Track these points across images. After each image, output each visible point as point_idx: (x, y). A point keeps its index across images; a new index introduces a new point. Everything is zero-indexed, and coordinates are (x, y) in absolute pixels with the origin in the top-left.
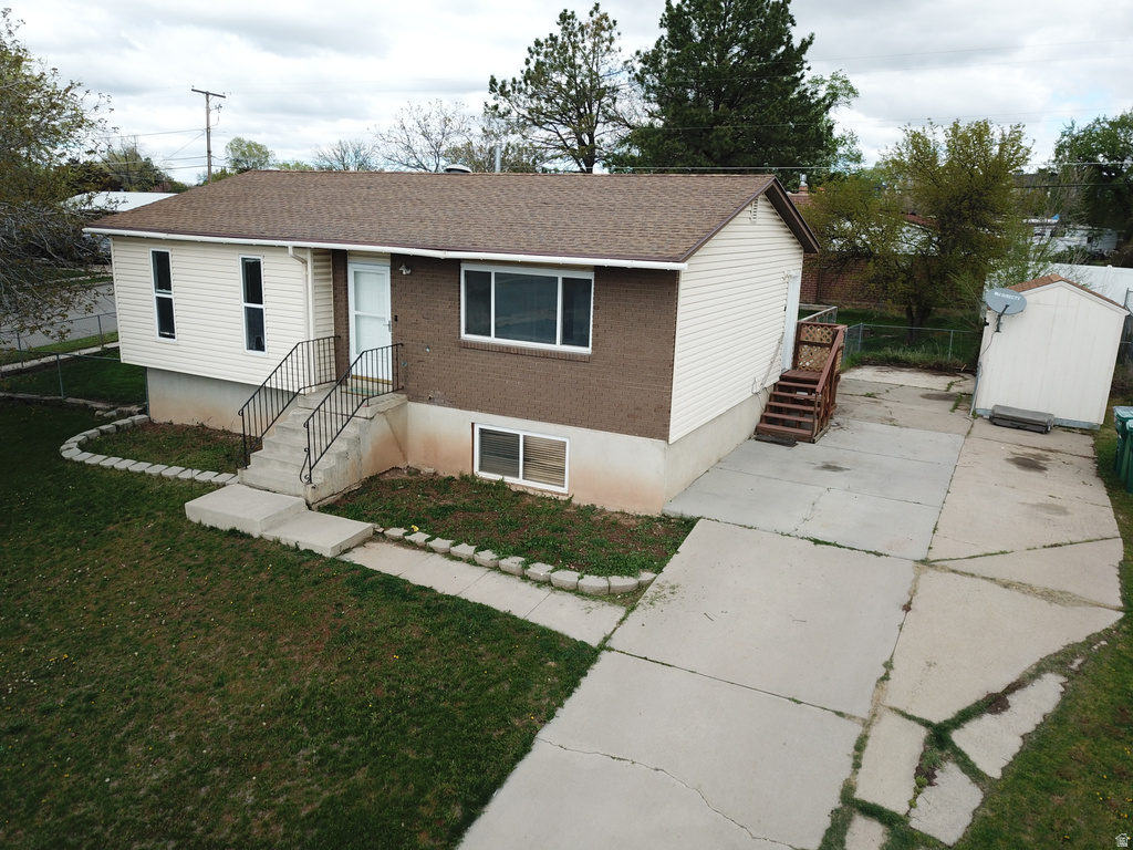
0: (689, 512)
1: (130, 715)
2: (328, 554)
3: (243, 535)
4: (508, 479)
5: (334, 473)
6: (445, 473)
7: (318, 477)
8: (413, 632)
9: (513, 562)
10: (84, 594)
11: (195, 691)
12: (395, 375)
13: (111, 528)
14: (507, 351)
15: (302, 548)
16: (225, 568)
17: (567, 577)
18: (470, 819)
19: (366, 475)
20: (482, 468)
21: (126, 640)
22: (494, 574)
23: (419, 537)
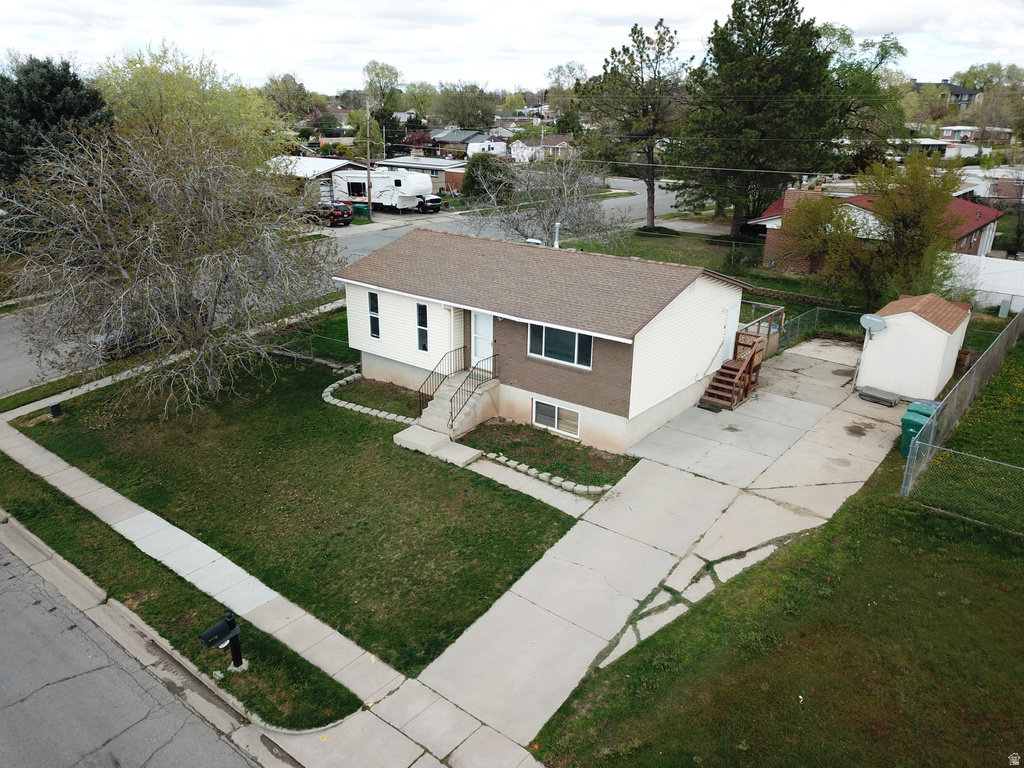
0: (638, 455)
1: (383, 532)
2: (461, 466)
3: (421, 453)
4: (550, 428)
5: (464, 423)
6: (518, 422)
7: (456, 425)
8: (498, 505)
9: (545, 475)
10: (353, 478)
11: (408, 524)
12: (494, 369)
13: (358, 445)
14: (550, 364)
15: (449, 462)
16: (414, 469)
17: (569, 485)
18: (515, 580)
19: (478, 423)
20: (536, 421)
21: (375, 501)
22: (536, 480)
23: (503, 459)
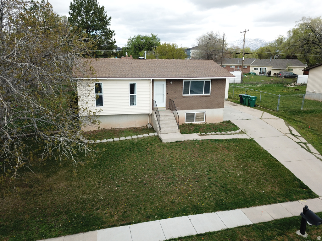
2: (200, 139)
4: (192, 122)
6: (179, 124)
9: (223, 133)
12: (167, 106)
14: (194, 97)
15: (194, 140)
20: (186, 121)
